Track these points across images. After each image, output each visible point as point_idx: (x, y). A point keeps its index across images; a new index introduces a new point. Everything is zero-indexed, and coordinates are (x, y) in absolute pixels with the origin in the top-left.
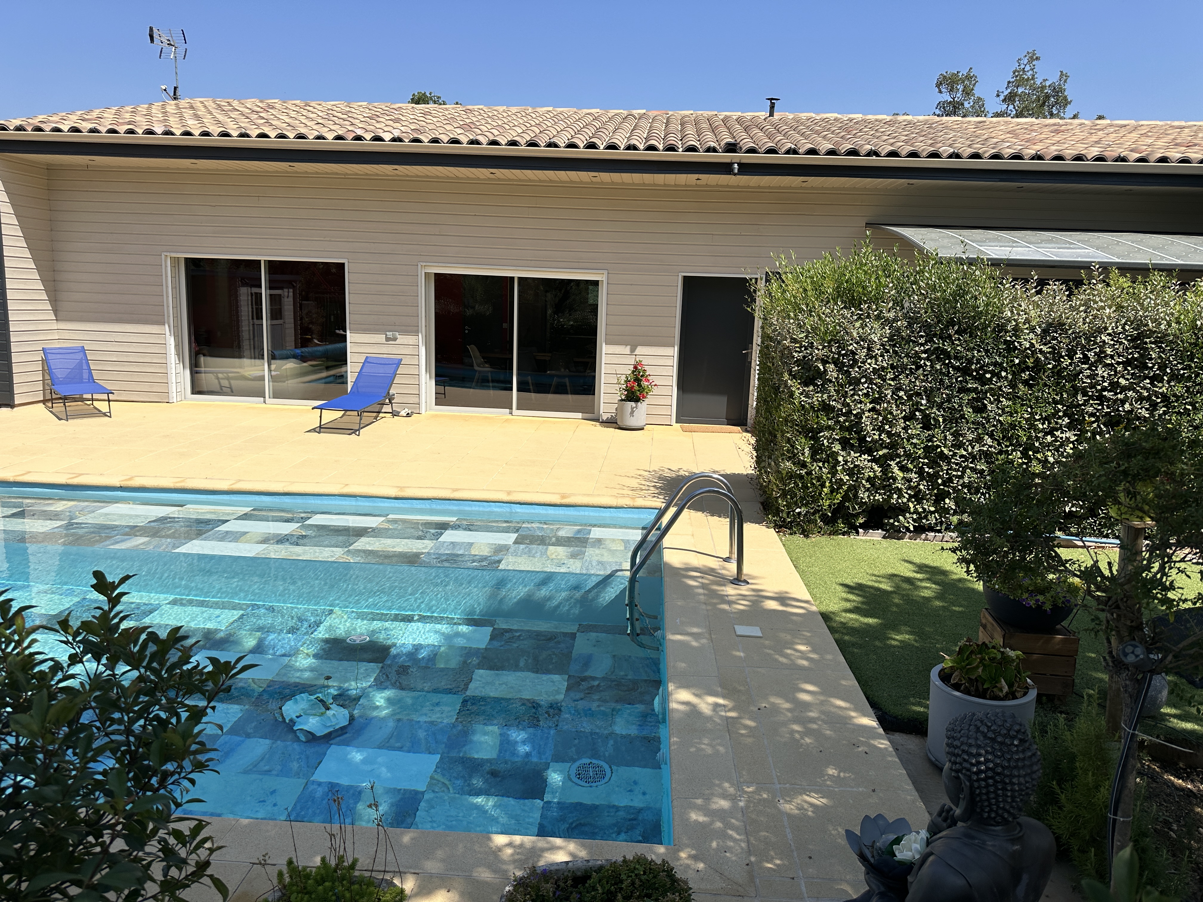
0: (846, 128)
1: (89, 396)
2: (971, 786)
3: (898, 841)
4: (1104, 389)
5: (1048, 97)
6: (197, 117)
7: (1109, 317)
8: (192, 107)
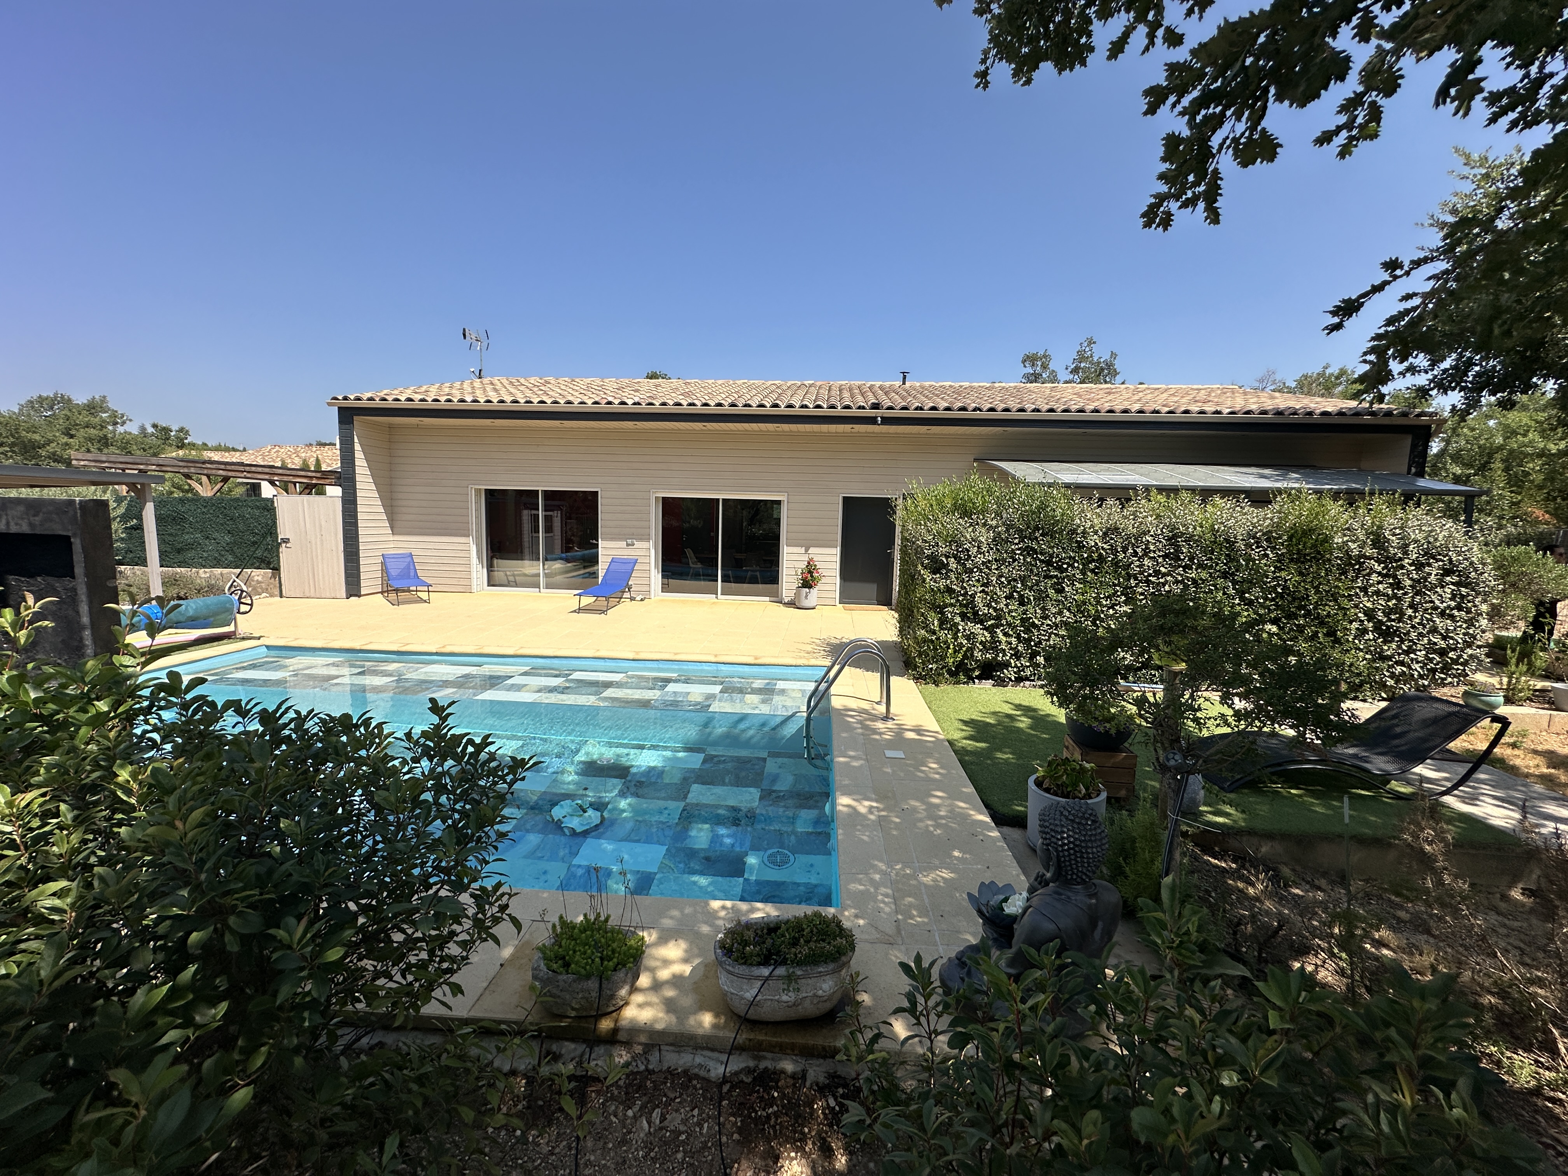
0: (958, 392)
1: (414, 588)
2: (1058, 856)
3: (1006, 900)
4: (1150, 575)
5: (1102, 369)
6: (496, 390)
7: (1151, 523)
8: (492, 384)
